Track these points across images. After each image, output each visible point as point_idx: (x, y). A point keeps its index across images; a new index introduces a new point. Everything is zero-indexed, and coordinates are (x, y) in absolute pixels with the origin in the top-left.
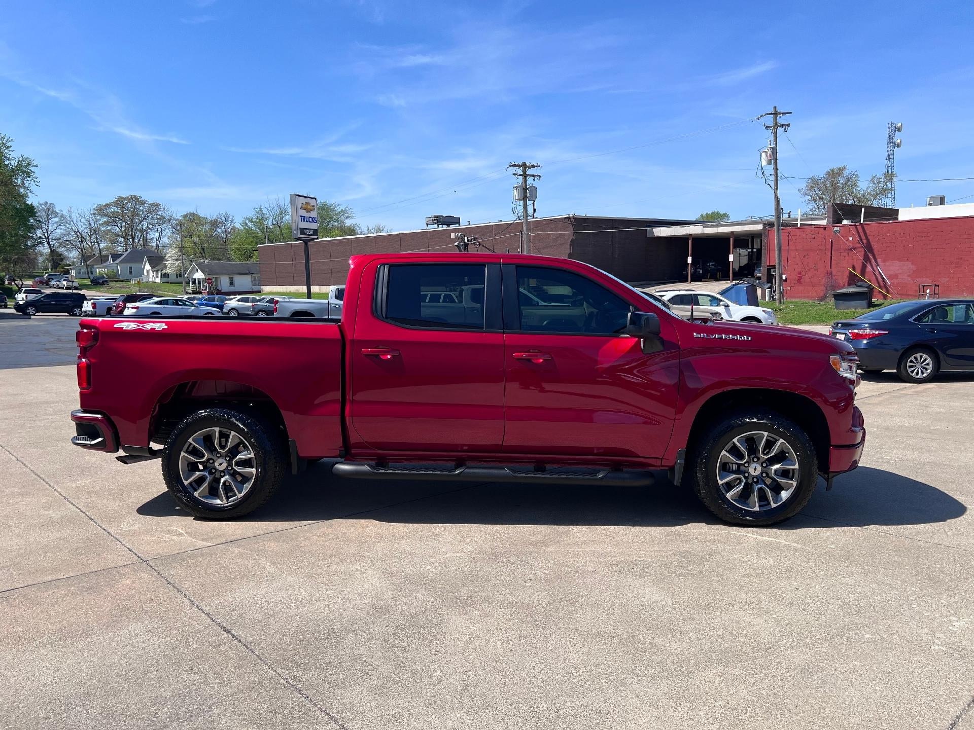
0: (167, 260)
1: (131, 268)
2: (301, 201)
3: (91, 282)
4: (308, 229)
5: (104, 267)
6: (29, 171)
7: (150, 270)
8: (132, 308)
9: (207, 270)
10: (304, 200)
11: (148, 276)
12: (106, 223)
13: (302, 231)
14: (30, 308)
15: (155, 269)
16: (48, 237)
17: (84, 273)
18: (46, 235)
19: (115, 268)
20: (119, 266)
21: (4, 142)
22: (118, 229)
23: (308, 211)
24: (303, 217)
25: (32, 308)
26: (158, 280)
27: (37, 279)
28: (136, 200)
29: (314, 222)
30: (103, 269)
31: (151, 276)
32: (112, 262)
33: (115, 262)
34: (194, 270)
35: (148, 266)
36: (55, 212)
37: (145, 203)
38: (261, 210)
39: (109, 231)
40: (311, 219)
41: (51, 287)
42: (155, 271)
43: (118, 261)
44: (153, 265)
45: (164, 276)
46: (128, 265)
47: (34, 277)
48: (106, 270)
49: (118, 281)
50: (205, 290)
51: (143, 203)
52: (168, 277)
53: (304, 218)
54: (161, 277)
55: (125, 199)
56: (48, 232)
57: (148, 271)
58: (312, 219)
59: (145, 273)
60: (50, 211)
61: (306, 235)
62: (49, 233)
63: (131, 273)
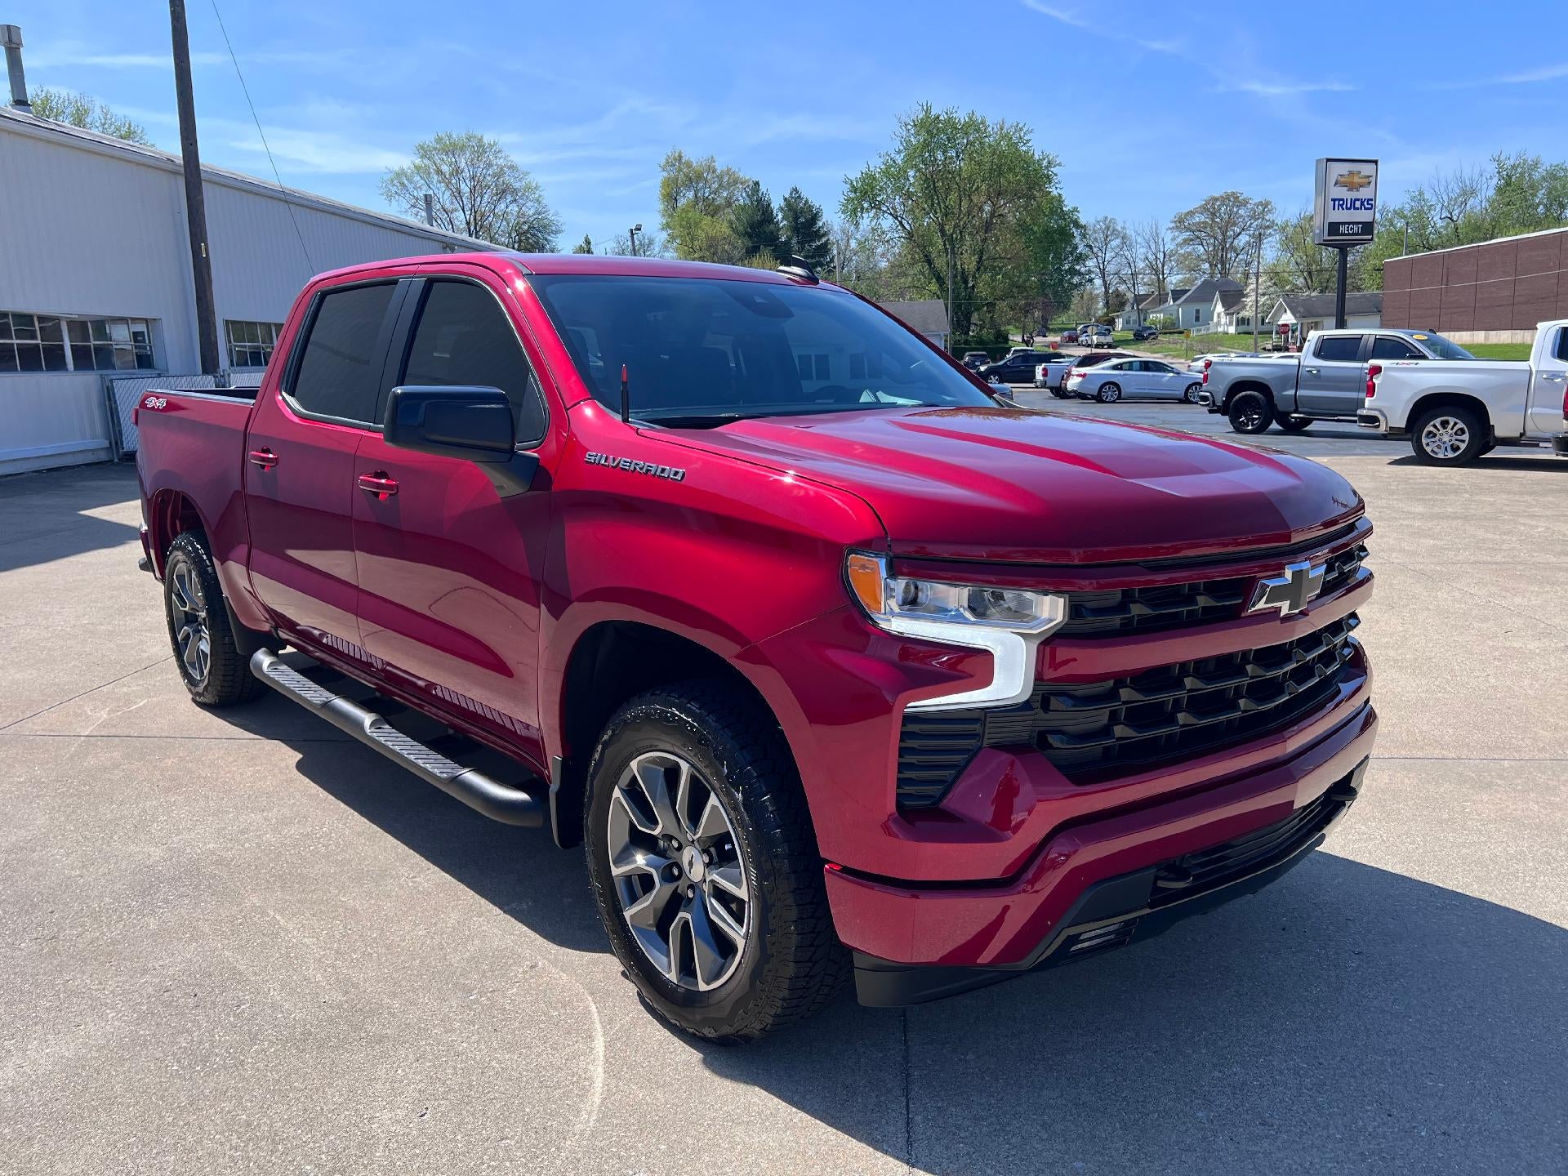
0: (1246, 296)
1: (1198, 311)
2: (1337, 169)
3: (1134, 335)
4: (1349, 223)
5: (1159, 312)
6: (1050, 173)
7: (1223, 314)
8: (1078, 375)
9: (1302, 310)
10: (1344, 168)
11: (1219, 323)
12: (1186, 242)
13: (1334, 228)
14: (992, 377)
15: (1231, 311)
16: (1104, 269)
17: (1135, 322)
18: (1102, 267)
19: (1174, 313)
20: (1180, 309)
21: (1022, 134)
22: (1202, 249)
23: (1352, 187)
24: (1340, 200)
25: (994, 377)
26: (1232, 330)
27: (1066, 334)
28: (1234, 200)
29: (1366, 209)
30: (1158, 315)
31: (1222, 323)
32: (1172, 303)
33: (1176, 303)
34: (1281, 311)
35: (1220, 308)
36: (1117, 230)
37: (1247, 203)
38: (1421, 193)
39: (1190, 254)
40: (1358, 204)
41: (1079, 345)
42: (1228, 314)
43: (1178, 302)
44: (1227, 305)
45: (1242, 322)
46: (1194, 307)
47: (1062, 330)
48: (1162, 315)
49: (1174, 333)
50: (1294, 344)
51: (1245, 203)
52: (1248, 324)
53: (1339, 203)
54: (1237, 324)
55: (1217, 199)
56: (1103, 263)
57: (1219, 315)
58: (1362, 204)
59: (1215, 319)
60: (1109, 231)
61: (1345, 234)
62: (1106, 263)
63: (1197, 319)
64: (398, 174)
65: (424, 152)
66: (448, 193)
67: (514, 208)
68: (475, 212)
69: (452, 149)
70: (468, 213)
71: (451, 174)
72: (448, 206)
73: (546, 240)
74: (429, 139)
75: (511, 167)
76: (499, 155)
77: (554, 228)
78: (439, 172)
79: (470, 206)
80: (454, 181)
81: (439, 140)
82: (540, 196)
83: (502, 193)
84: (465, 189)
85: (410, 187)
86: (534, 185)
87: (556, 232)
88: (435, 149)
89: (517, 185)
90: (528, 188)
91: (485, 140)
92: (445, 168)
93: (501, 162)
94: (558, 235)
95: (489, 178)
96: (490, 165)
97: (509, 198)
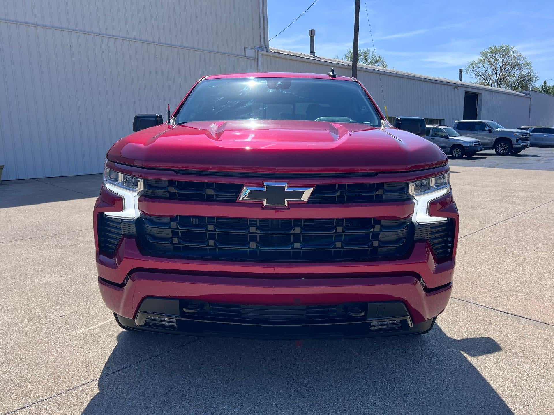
64: (472, 64)
65: (484, 54)
66: (491, 69)
67: (518, 72)
68: (501, 75)
69: (494, 52)
70: (498, 75)
71: (494, 61)
72: (490, 74)
73: (530, 83)
74: (486, 49)
75: (519, 56)
76: (515, 52)
77: (535, 79)
78: (489, 61)
79: (499, 73)
80: (494, 64)
81: (490, 49)
82: (531, 66)
83: (513, 67)
84: (498, 66)
85: (476, 68)
86: (529, 62)
87: (536, 80)
88: (488, 52)
89: (521, 63)
90: (526, 64)
91: (510, 47)
92: (491, 60)
93: (515, 54)
94: (536, 82)
95: (509, 61)
96: (510, 56)
97: (517, 68)
